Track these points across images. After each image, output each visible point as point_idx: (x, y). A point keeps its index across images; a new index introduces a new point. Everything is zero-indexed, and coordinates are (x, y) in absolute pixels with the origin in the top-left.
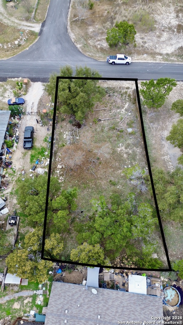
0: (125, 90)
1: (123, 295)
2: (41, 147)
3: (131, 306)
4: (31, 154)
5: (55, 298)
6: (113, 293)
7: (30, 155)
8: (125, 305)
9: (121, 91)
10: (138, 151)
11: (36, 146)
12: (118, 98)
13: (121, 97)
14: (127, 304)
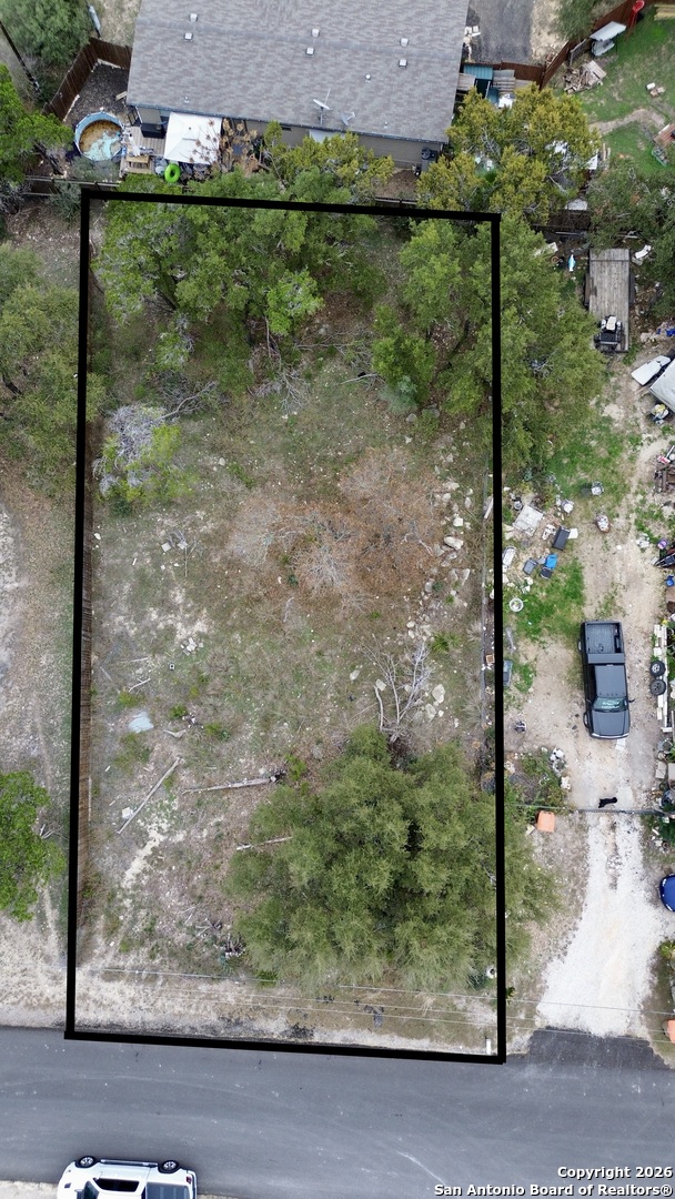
0: (129, 961)
1: (239, 107)
2: (542, 639)
3: (220, 81)
4: (584, 605)
5: (440, 98)
6: (268, 112)
7: (588, 602)
8: (234, 83)
9: (153, 957)
10: (121, 618)
11: (568, 647)
12: (170, 916)
13: (155, 919)
14: (229, 85)
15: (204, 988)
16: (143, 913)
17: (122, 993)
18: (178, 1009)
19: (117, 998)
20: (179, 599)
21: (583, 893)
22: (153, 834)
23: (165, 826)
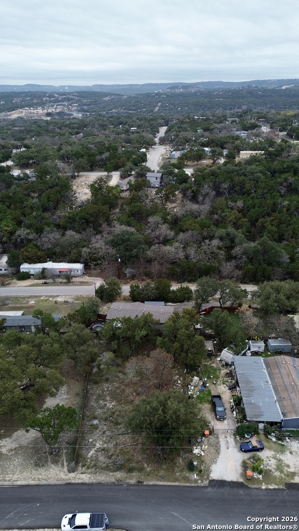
0: (89, 470)
2: (203, 403)
9: (96, 469)
10: (93, 403)
12: (101, 462)
13: (96, 463)
15: (111, 474)
16: (93, 462)
17: (86, 476)
18: (103, 479)
19: (85, 477)
20: (108, 399)
21: (220, 450)
22: (98, 445)
23: (101, 443)
